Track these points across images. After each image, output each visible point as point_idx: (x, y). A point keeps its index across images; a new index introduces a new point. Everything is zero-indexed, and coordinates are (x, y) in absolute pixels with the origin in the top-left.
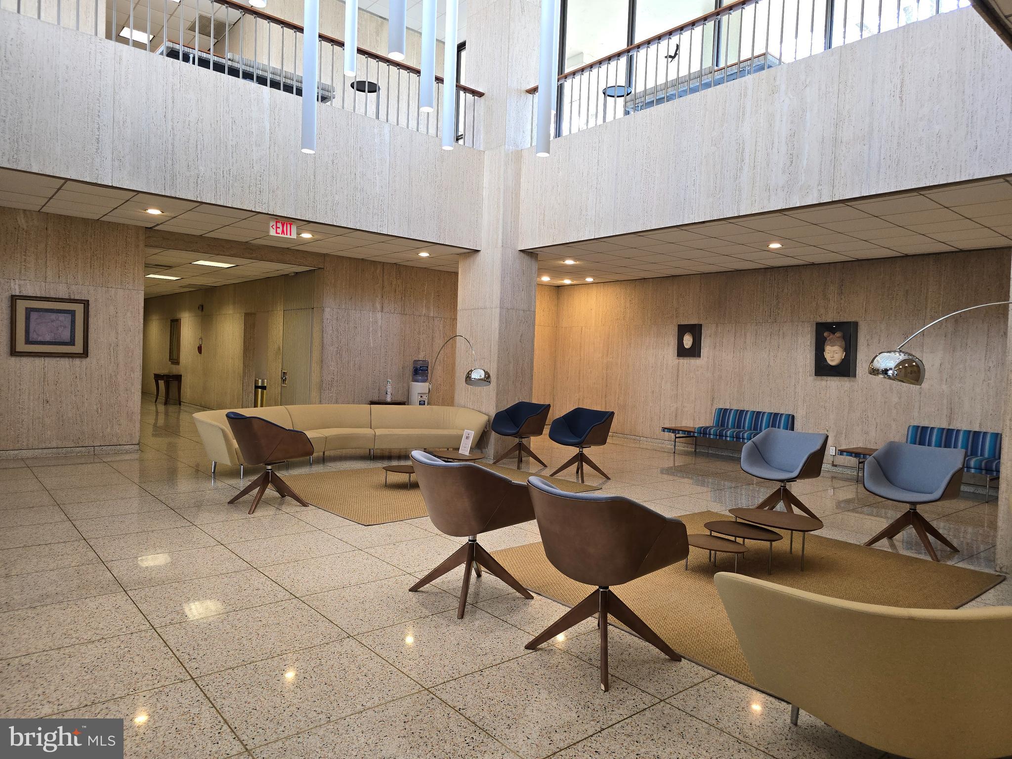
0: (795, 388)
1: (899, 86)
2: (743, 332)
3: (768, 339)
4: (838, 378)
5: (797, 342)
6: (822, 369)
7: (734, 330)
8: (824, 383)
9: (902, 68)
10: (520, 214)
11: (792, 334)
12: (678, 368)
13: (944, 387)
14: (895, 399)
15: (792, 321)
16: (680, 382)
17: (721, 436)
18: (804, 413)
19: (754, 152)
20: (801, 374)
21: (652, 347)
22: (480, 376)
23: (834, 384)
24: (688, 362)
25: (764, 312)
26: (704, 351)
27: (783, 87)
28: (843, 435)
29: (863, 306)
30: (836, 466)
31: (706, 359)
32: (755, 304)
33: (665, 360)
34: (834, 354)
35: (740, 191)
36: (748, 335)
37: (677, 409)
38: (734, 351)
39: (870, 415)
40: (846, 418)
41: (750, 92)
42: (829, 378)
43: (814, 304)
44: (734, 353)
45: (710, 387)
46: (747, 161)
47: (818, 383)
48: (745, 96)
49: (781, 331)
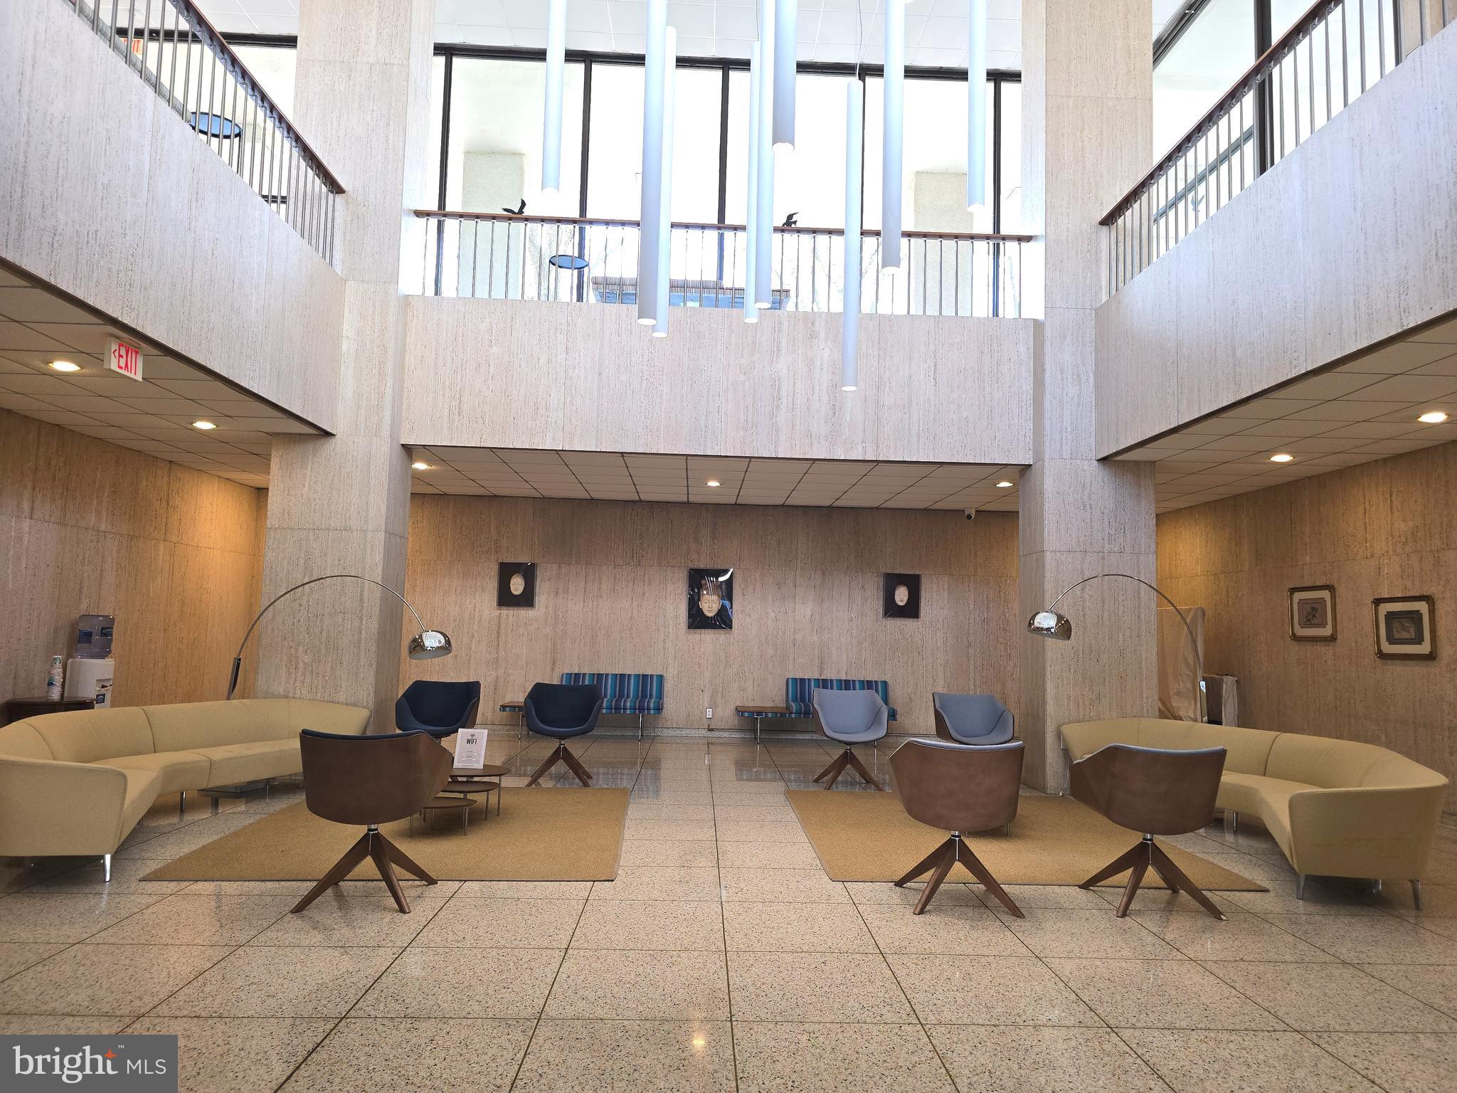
0: (665, 643)
1: (933, 368)
2: (597, 576)
3: (631, 584)
4: (713, 630)
5: (666, 589)
6: (697, 620)
7: (584, 571)
8: (697, 636)
9: (935, 352)
10: (406, 390)
11: (660, 580)
12: (499, 623)
13: (815, 638)
14: (771, 652)
15: (659, 565)
16: (502, 640)
17: (617, 708)
18: (676, 672)
19: (792, 393)
20: (671, 627)
21: (454, 592)
22: (440, 642)
23: (708, 638)
24: (515, 612)
25: (625, 553)
26: (541, 598)
27: (822, 335)
28: (720, 694)
29: (737, 553)
30: (712, 730)
31: (543, 610)
32: (613, 542)
33: (477, 610)
34: (710, 605)
35: (777, 431)
36: (604, 579)
37: (497, 678)
38: (584, 599)
39: (746, 669)
40: (722, 675)
41: (785, 328)
42: (703, 631)
43: (685, 547)
44: (584, 601)
45: (550, 645)
46: (784, 400)
47: (691, 637)
48: (780, 331)
49: (647, 576)
